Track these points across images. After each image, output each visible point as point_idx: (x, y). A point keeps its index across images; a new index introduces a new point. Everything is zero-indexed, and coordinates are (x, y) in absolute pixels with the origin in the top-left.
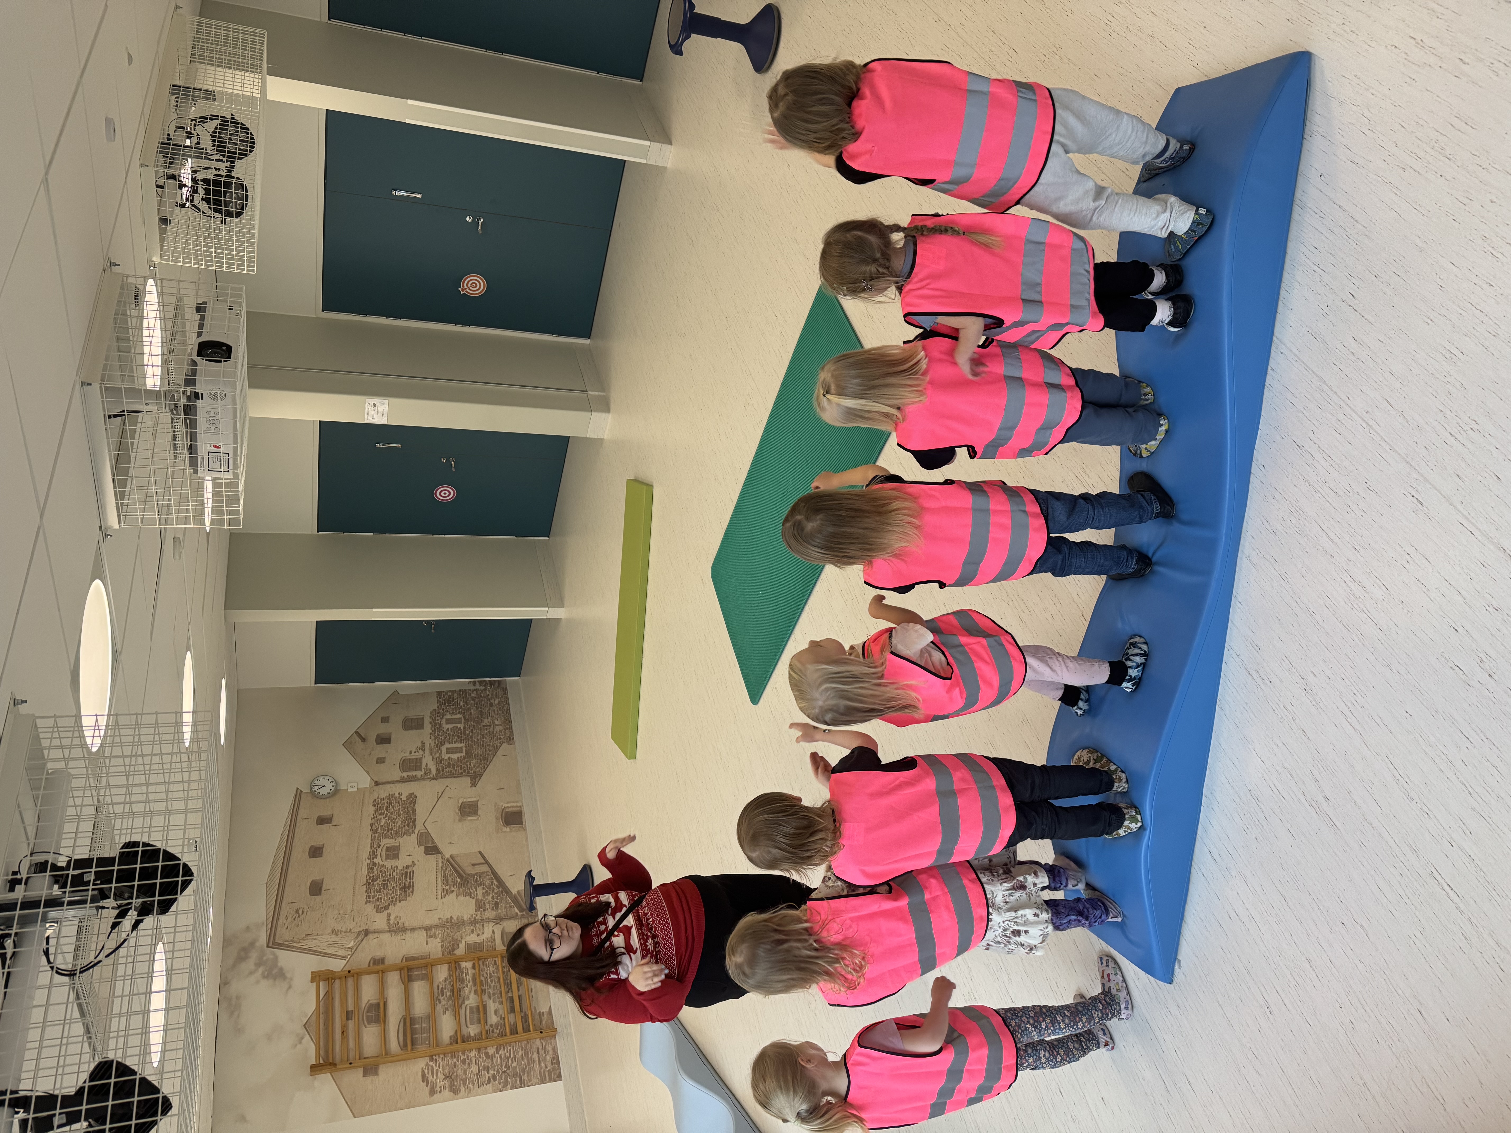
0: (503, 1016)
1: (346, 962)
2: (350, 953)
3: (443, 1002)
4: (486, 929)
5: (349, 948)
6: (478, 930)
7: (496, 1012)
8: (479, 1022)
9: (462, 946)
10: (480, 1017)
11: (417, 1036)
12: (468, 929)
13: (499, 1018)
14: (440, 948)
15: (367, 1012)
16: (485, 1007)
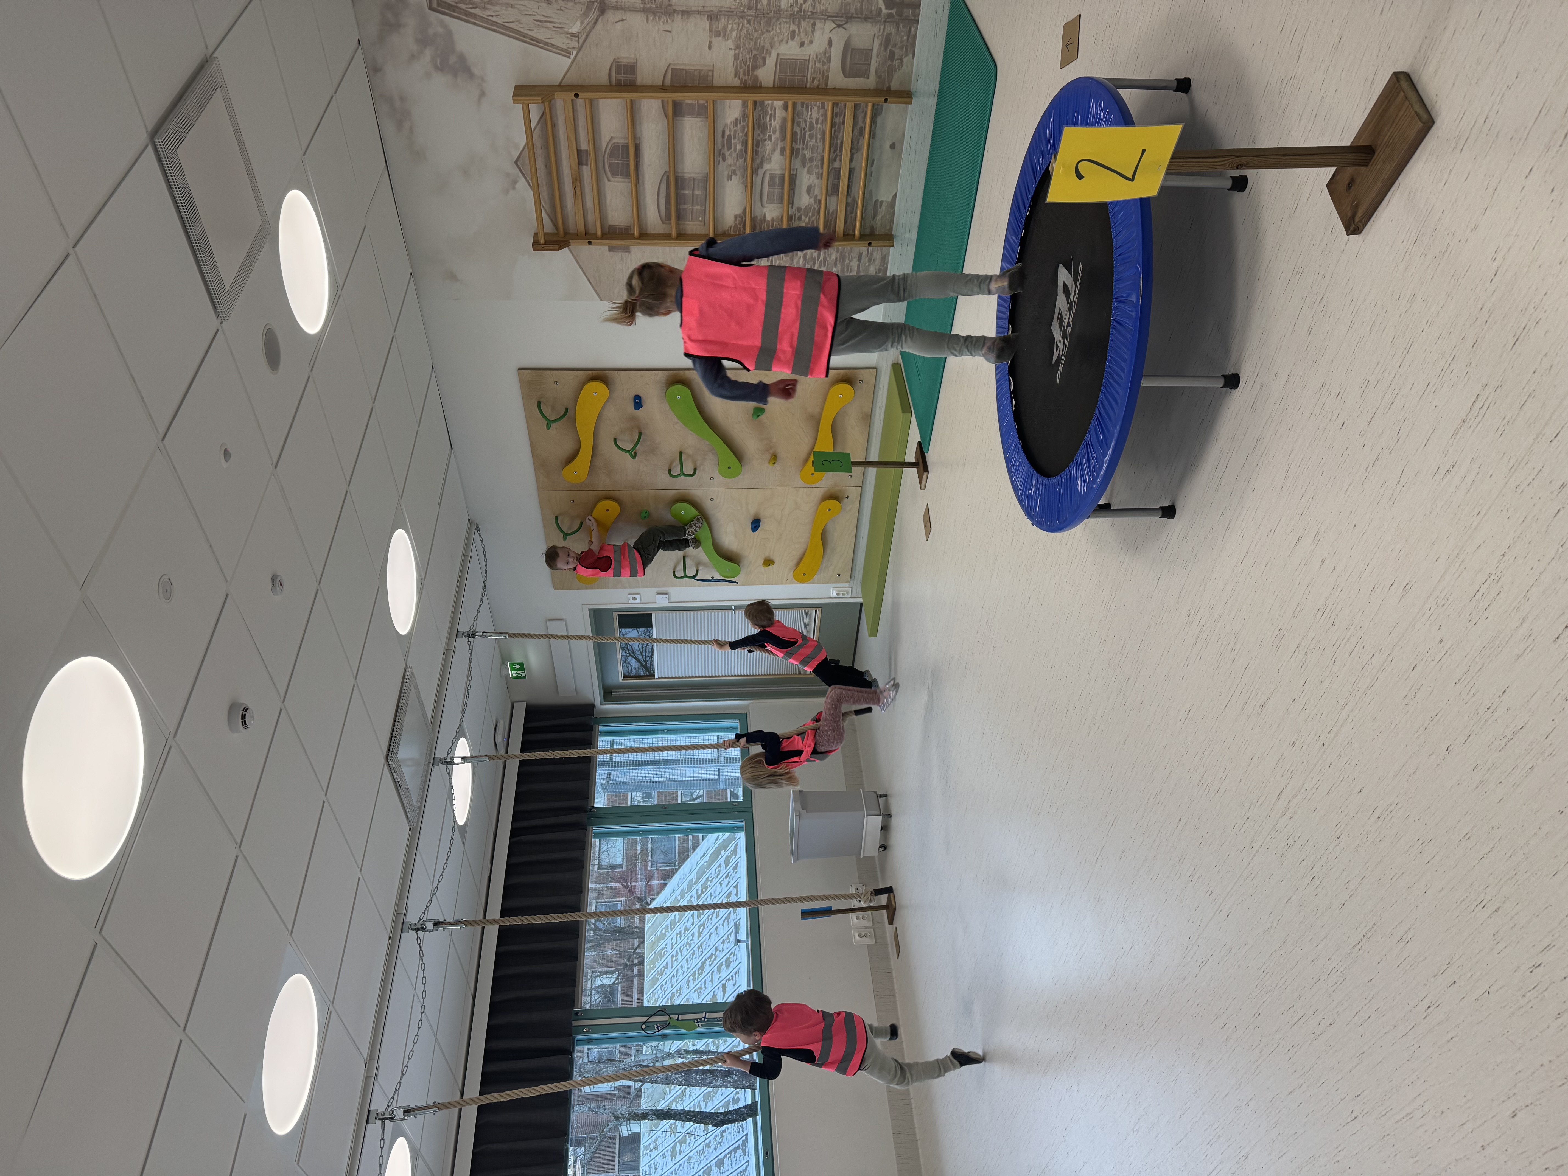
0: (819, 198)
1: (570, 61)
2: (576, 45)
3: (730, 160)
4: (818, 34)
5: (573, 35)
6: (803, 35)
7: (809, 190)
8: (781, 201)
9: (771, 61)
10: (783, 193)
11: (686, 206)
12: (786, 28)
13: (812, 200)
14: (731, 60)
15: (610, 156)
16: (793, 179)
